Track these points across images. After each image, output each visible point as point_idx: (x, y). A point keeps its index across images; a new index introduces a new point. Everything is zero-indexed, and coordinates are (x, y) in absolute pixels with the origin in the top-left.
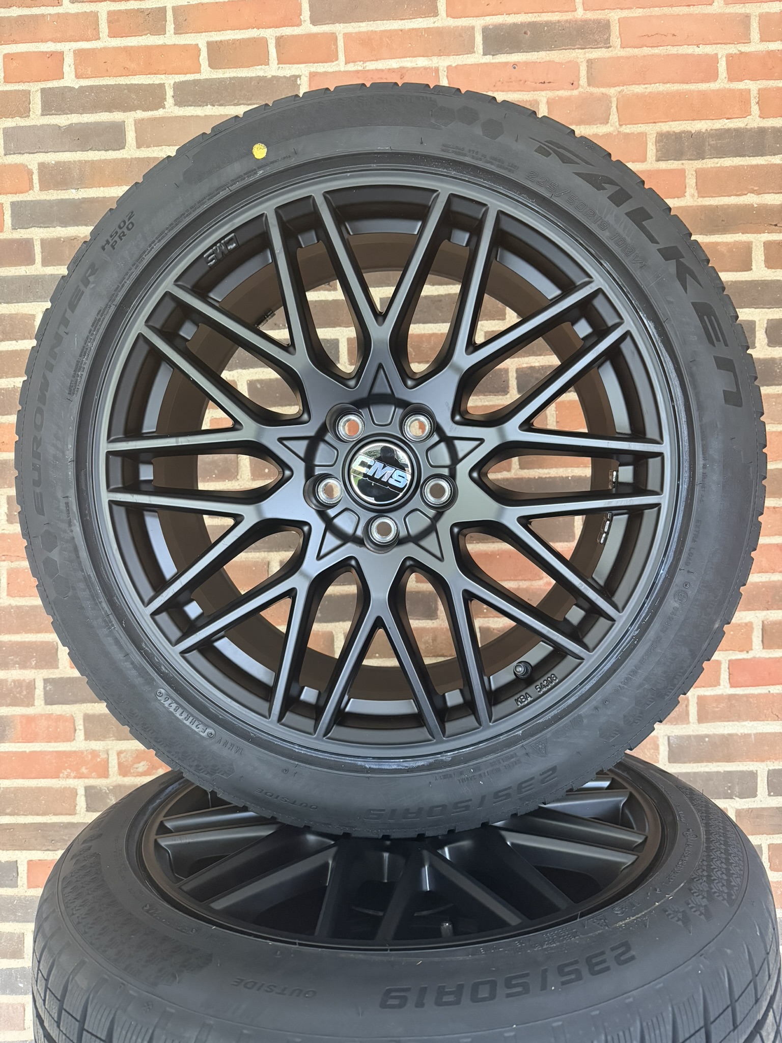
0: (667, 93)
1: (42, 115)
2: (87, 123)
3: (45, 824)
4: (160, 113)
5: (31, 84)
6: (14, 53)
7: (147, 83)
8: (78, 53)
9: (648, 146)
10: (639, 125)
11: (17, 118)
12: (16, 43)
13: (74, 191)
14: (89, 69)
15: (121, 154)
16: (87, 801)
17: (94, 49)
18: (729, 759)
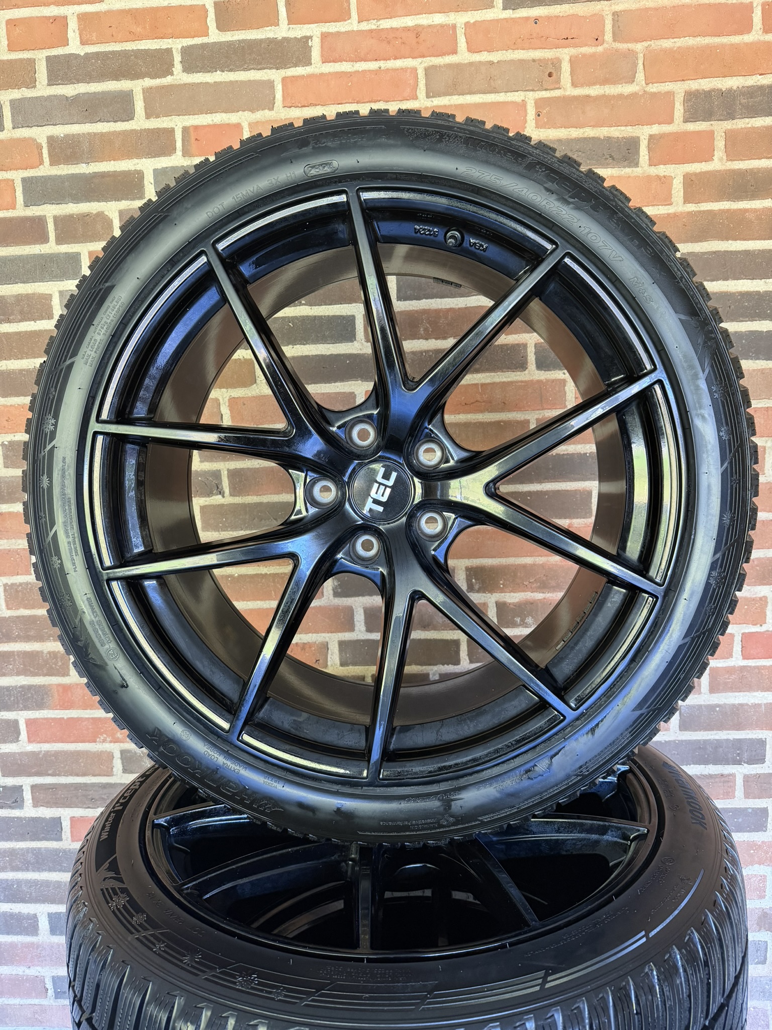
0: (698, 47)
1: (49, 85)
2: (95, 93)
3: (85, 785)
4: (168, 80)
5: (36, 52)
6: (17, 19)
7: (155, 48)
8: (83, 18)
9: (676, 106)
10: (667, 84)
11: (24, 89)
12: (18, 8)
13: (84, 165)
14: (94, 34)
15: (131, 126)
16: (123, 763)
17: (99, 12)
18: (738, 727)
